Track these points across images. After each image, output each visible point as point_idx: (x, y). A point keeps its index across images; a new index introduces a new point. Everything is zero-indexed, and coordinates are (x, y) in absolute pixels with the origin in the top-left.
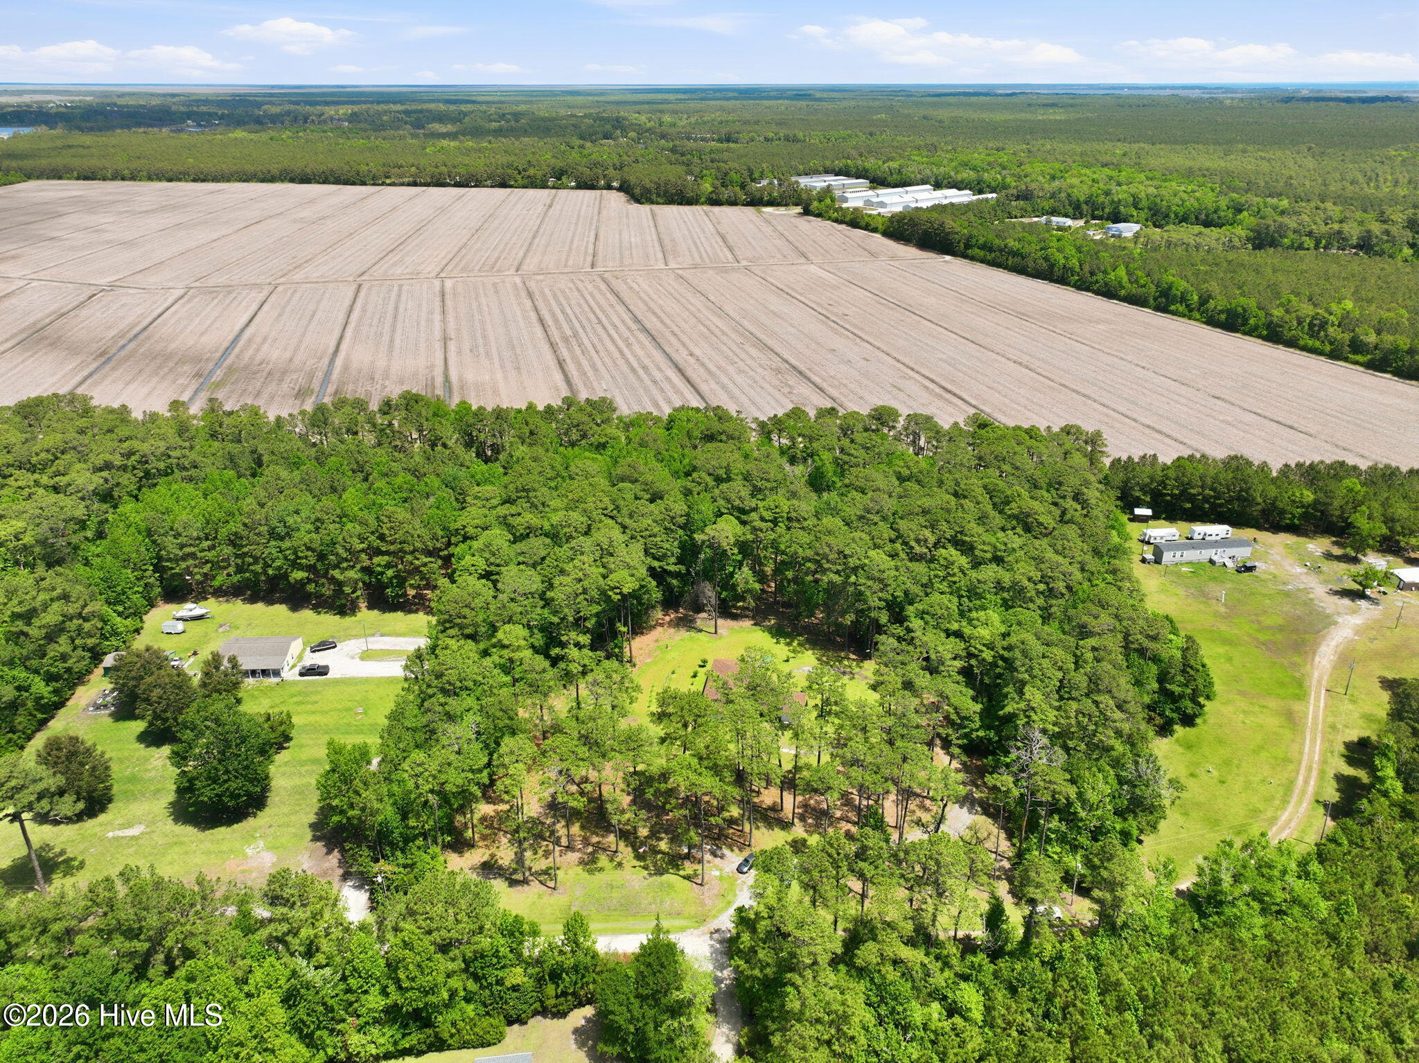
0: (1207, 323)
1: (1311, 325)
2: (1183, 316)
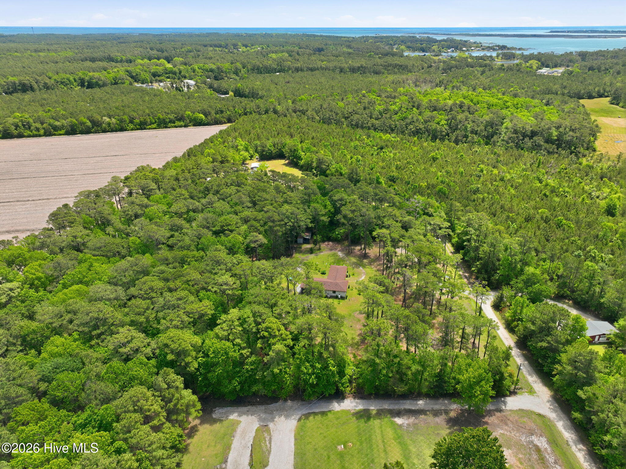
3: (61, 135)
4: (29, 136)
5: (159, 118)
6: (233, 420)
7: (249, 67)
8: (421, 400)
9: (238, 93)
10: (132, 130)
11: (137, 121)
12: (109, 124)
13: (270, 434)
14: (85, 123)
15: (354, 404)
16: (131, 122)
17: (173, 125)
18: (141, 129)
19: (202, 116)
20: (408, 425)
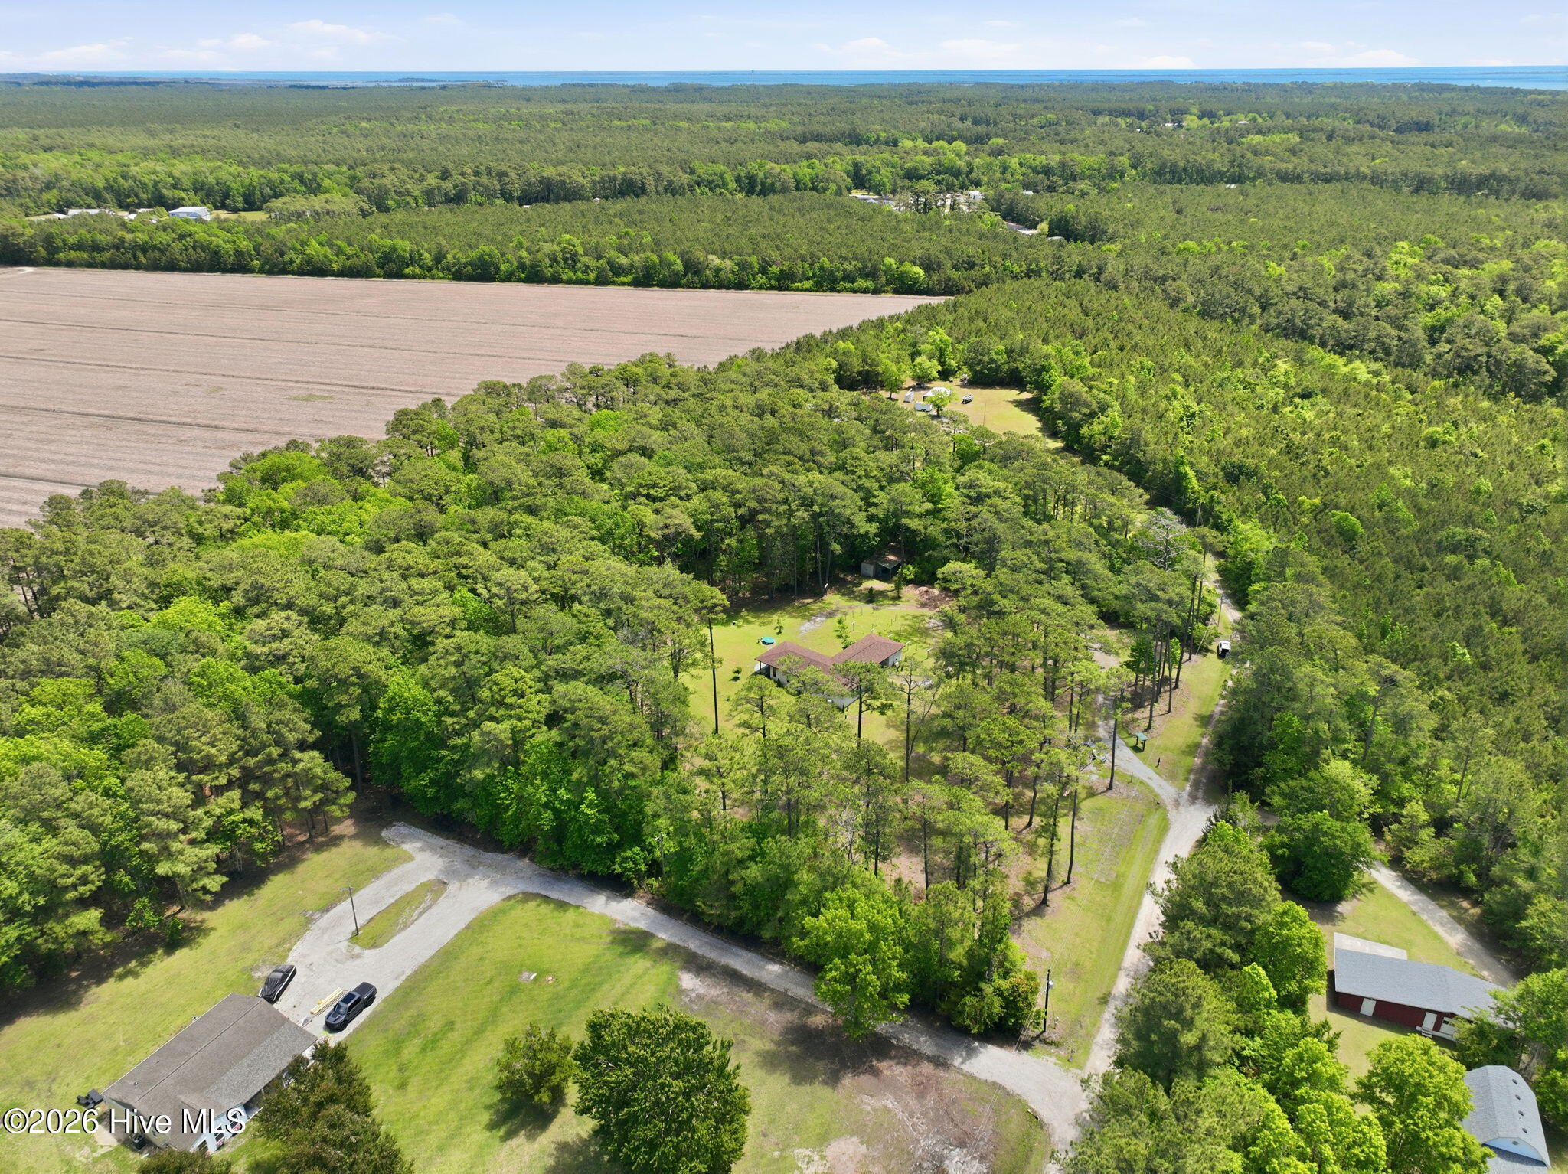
0: (455, 279)
1: (565, 260)
2: (425, 277)
3: (623, 284)
4: (569, 282)
5: (822, 268)
6: (405, 851)
7: (1149, 166)
8: (781, 963)
9: (1063, 229)
10: (761, 288)
11: (775, 269)
12: (718, 270)
13: (435, 901)
14: (671, 264)
15: (637, 914)
16: (763, 271)
17: (848, 285)
18: (780, 288)
19: (918, 271)
20: (700, 997)
